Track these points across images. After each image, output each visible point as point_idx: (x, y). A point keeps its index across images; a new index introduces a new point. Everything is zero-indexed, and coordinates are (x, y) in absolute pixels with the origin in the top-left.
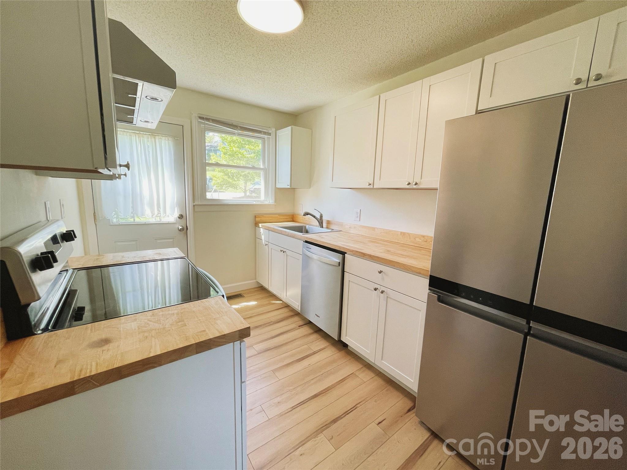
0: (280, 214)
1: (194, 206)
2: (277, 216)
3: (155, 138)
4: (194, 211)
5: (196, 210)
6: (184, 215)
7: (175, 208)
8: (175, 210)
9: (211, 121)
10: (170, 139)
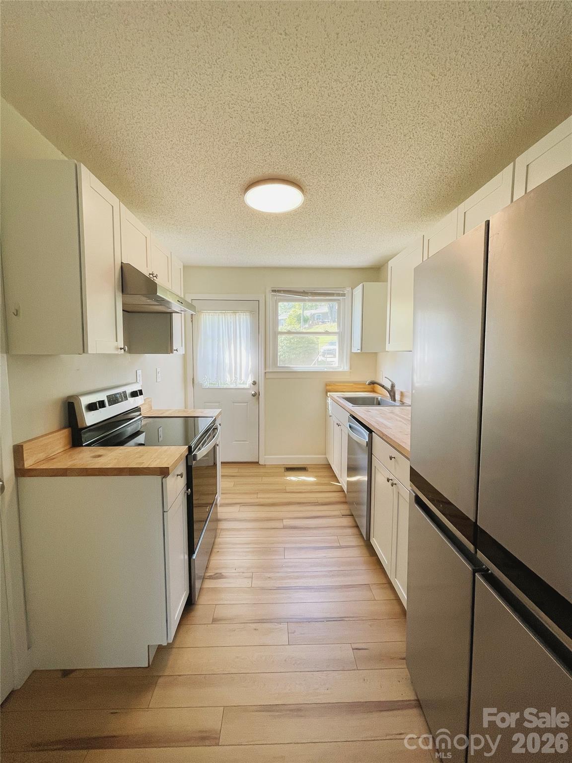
0: (355, 383)
1: (265, 373)
2: (352, 384)
3: (235, 315)
4: (265, 378)
5: (267, 377)
6: (257, 383)
7: (249, 375)
8: (248, 378)
9: (282, 292)
10: (247, 314)
